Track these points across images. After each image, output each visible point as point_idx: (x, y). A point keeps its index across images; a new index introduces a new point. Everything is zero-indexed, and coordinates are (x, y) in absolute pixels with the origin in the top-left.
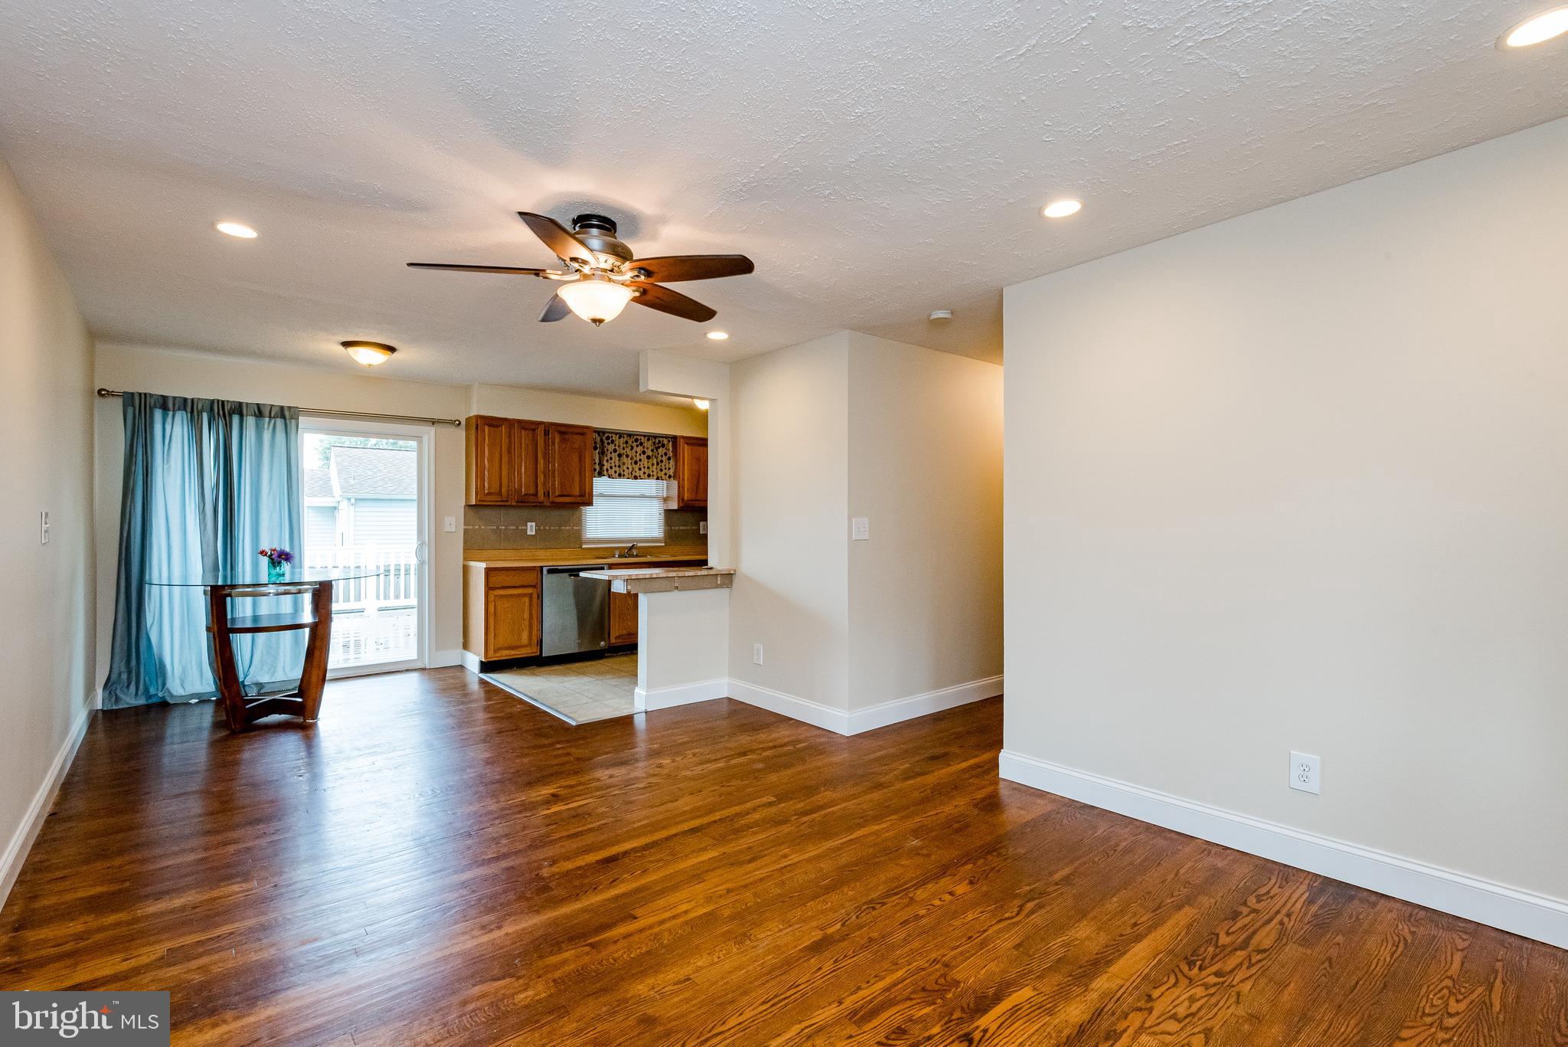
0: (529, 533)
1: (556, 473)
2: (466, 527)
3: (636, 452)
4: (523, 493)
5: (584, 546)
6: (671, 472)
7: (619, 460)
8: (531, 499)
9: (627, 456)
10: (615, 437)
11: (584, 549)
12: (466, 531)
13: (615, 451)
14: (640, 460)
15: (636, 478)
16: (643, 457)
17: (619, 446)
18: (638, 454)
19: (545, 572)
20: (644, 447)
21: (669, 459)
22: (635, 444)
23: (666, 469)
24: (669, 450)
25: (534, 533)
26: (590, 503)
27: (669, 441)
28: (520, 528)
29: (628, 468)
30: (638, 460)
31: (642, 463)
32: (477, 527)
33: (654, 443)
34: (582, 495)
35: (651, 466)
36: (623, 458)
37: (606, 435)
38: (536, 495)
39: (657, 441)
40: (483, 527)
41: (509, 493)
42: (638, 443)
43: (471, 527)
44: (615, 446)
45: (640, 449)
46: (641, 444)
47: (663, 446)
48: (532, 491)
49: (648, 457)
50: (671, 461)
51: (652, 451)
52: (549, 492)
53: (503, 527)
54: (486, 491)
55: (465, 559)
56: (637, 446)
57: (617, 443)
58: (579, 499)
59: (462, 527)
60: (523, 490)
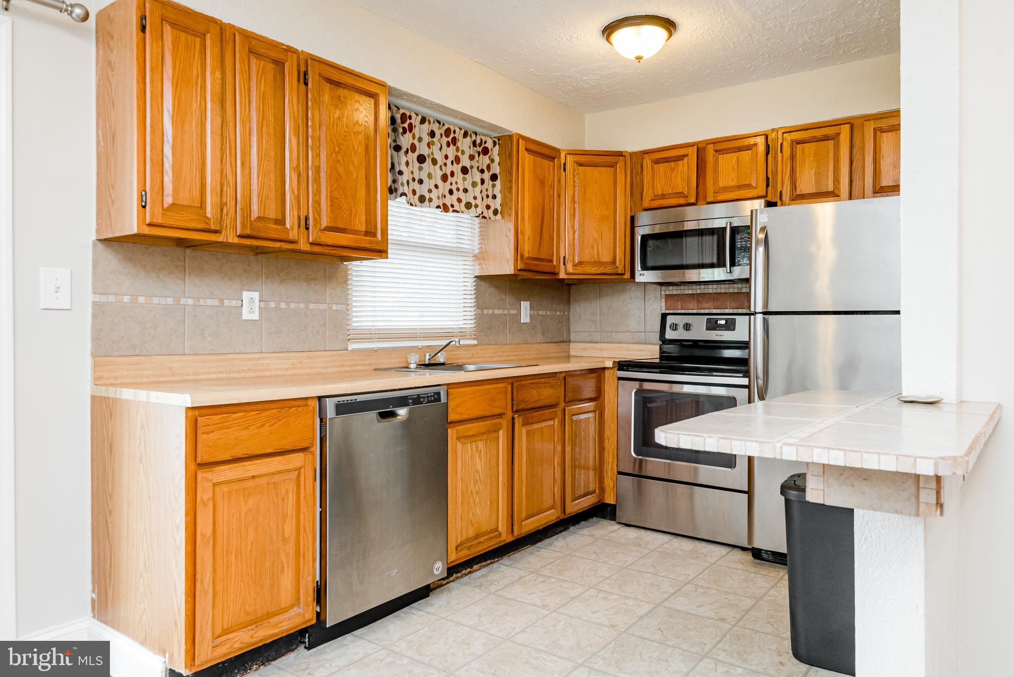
0: (246, 315)
1: (323, 175)
2: (98, 298)
3: (446, 157)
4: (255, 214)
5: (352, 346)
6: (497, 204)
7: (420, 169)
8: (273, 230)
9: (434, 162)
10: (415, 120)
11: (353, 351)
12: (97, 308)
13: (413, 148)
14: (452, 174)
15: (445, 208)
16: (457, 168)
17: (420, 140)
18: (449, 162)
19: (330, 412)
20: (458, 149)
21: (494, 177)
22: (445, 140)
23: (488, 196)
24: (492, 161)
25: (256, 316)
26: (381, 252)
27: (495, 143)
28: (226, 303)
29: (436, 186)
30: (449, 174)
31: (453, 180)
32: (126, 299)
33: (474, 143)
34: (370, 233)
35: (470, 188)
36: (428, 164)
37: (402, 111)
38: (281, 222)
39: (478, 142)
40: (141, 300)
41: (222, 210)
42: (450, 139)
43: (112, 298)
44: (414, 137)
45: (451, 152)
46: (454, 141)
47: (485, 151)
48: (272, 214)
49: (465, 170)
50: (498, 183)
51: (472, 157)
52: (307, 219)
53: (190, 302)
54: (168, 200)
55: (97, 380)
56: (448, 145)
57: (416, 131)
58: (365, 241)
59: (89, 298)
60: (255, 207)
